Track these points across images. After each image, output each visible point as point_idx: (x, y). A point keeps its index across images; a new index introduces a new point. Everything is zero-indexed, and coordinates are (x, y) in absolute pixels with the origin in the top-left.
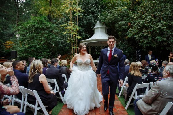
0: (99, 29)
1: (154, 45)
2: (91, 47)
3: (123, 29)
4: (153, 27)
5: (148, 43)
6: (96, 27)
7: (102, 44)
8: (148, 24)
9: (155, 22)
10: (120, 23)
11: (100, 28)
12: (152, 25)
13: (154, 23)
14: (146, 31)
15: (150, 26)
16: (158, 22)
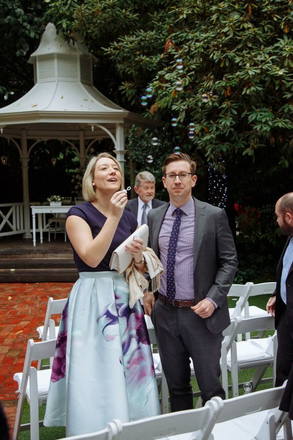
0: (56, 61)
1: (247, 146)
2: (30, 142)
3: (140, 70)
4: (241, 68)
5: (221, 138)
6: (42, 50)
7: (81, 133)
8: (223, 52)
9: (253, 43)
10: (128, 42)
11: (60, 57)
12: (238, 60)
13: (251, 49)
14: (214, 83)
15: (231, 61)
16: (266, 46)
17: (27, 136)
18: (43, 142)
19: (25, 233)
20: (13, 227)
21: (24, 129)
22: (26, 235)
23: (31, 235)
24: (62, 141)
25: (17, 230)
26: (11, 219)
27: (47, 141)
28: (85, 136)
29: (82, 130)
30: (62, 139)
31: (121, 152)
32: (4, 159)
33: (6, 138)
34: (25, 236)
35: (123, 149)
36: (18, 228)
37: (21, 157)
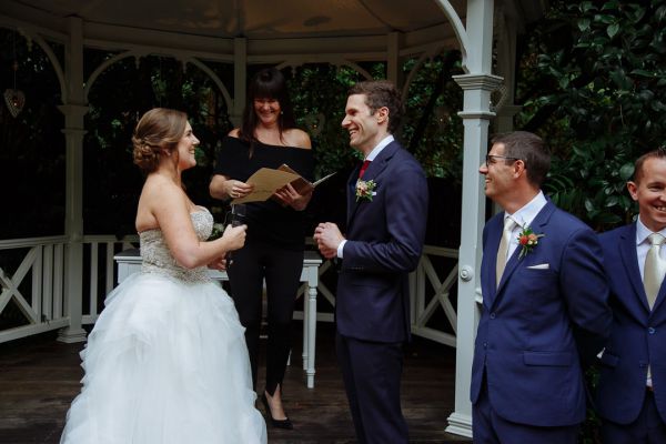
2: (92, 57)
7: (240, 45)
17: (84, 37)
18: (132, 59)
19: (66, 328)
20: (33, 311)
21: (75, 15)
22: (69, 332)
23: (84, 331)
24: (184, 63)
25: (43, 318)
26: (26, 288)
27: (142, 59)
28: (248, 54)
29: (242, 36)
30: (185, 57)
31: (485, 83)
32: (14, 99)
33: (22, 33)
34: (65, 336)
35: (489, 74)
36: (47, 312)
37: (64, 99)
